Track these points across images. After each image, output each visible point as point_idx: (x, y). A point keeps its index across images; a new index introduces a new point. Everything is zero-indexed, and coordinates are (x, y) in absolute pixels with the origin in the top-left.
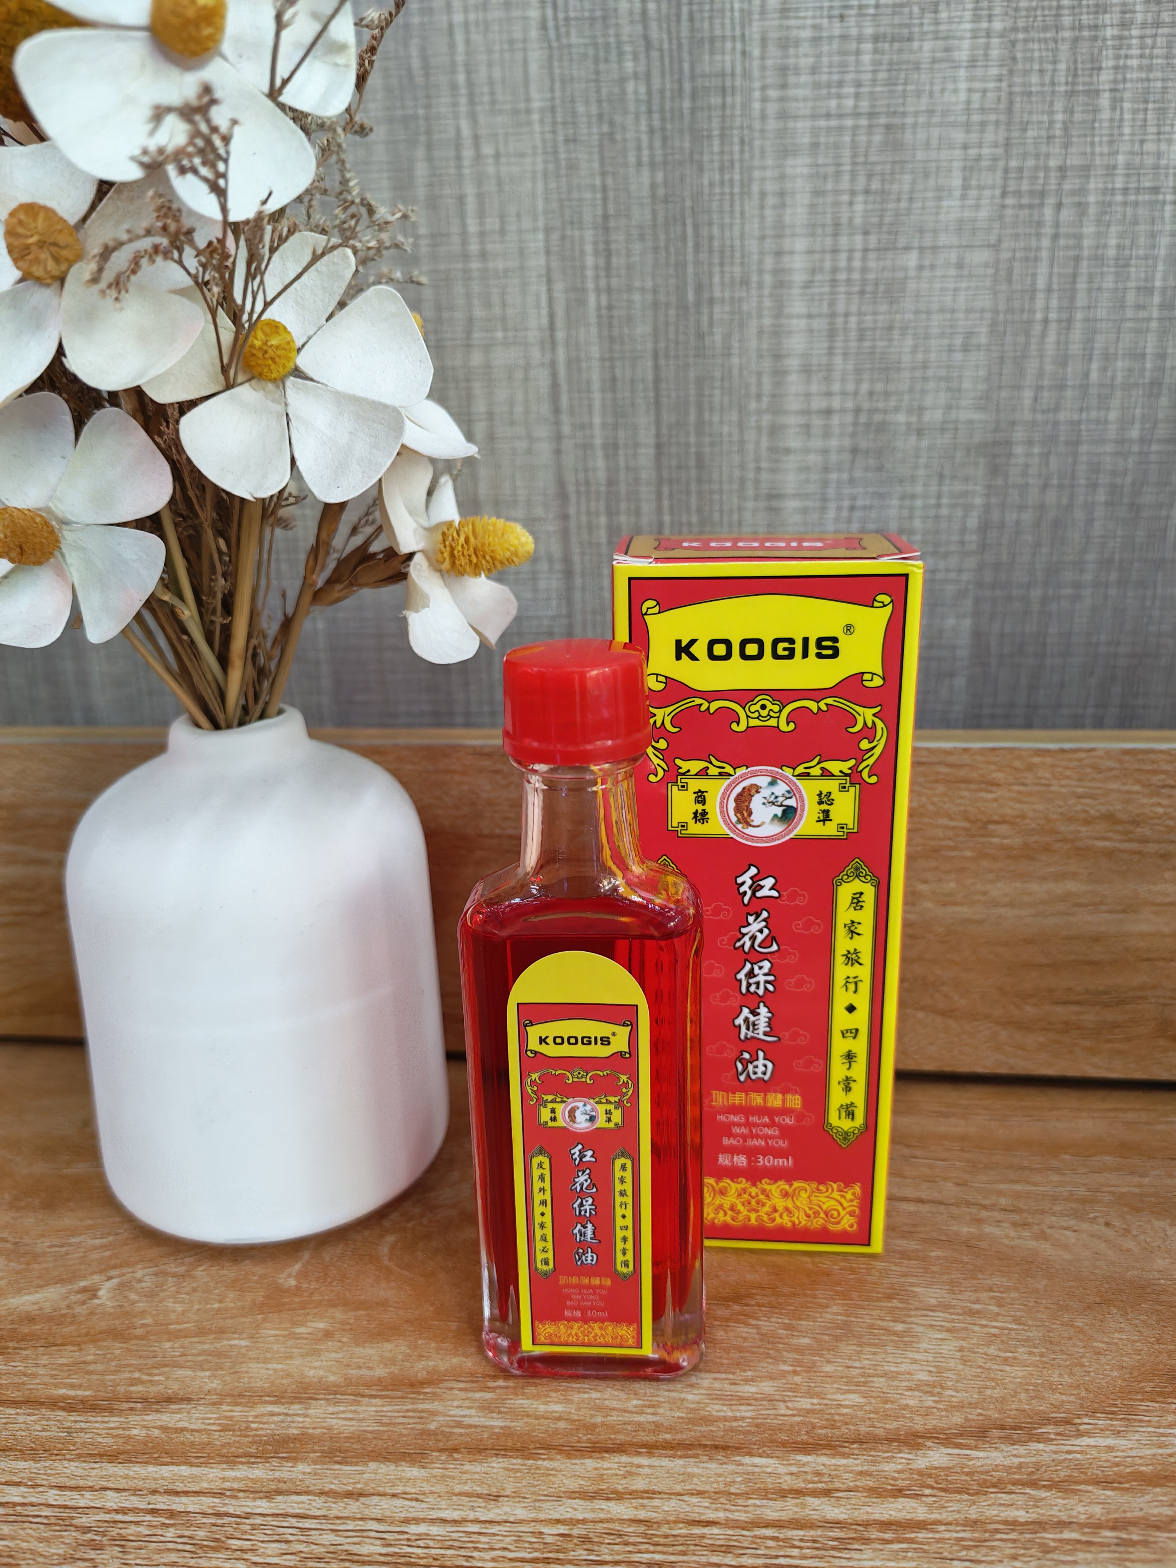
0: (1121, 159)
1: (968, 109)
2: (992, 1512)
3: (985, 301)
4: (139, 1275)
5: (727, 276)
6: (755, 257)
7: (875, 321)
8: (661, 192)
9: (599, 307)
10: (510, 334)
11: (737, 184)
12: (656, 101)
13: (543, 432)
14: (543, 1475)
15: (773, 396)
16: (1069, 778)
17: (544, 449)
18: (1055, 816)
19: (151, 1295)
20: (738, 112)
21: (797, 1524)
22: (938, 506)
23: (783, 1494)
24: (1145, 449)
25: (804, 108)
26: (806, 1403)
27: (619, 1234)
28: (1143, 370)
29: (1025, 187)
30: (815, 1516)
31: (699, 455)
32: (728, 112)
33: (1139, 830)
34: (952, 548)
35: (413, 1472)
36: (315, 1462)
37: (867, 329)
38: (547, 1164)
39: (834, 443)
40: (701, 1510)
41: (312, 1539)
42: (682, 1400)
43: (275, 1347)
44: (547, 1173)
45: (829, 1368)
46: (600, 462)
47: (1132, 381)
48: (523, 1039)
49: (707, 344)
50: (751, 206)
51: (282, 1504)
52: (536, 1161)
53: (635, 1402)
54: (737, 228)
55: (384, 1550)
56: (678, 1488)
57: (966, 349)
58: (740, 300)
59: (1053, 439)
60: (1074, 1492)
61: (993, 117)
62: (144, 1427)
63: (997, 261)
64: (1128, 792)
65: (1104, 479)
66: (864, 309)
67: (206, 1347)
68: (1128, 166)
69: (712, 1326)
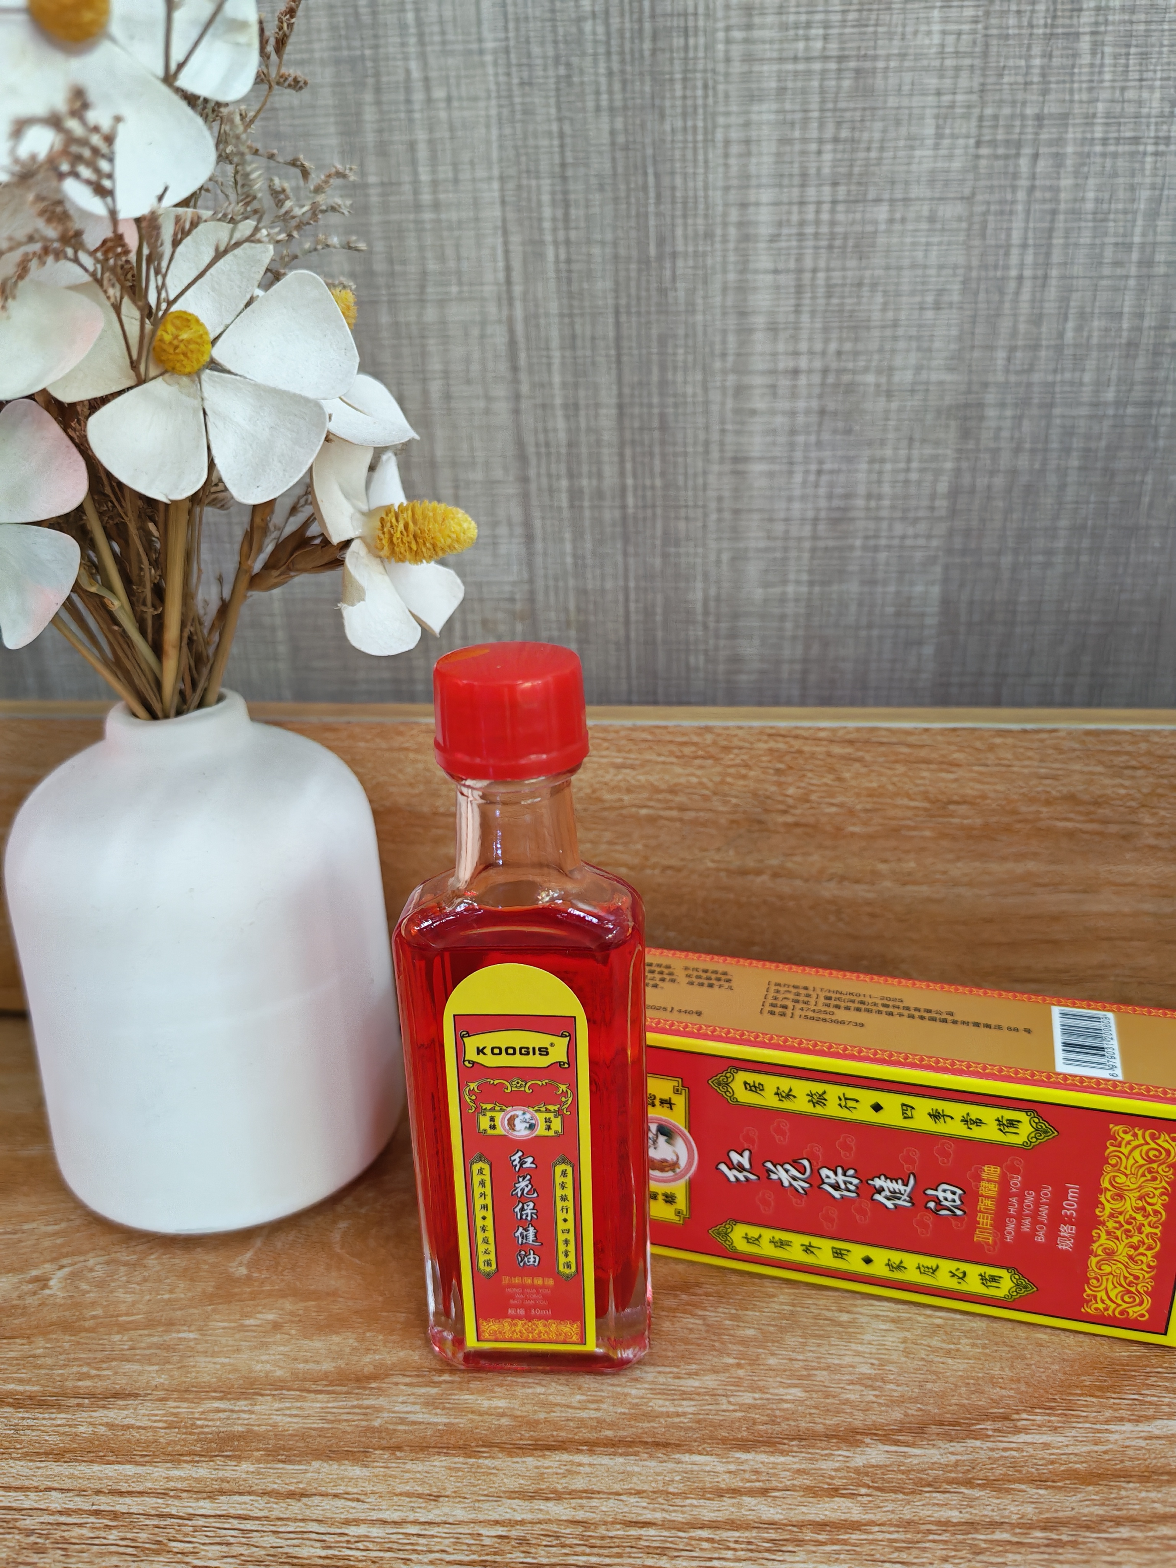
0: (1101, 107)
1: (942, 53)
2: (925, 1513)
3: (958, 257)
4: (91, 1263)
5: (690, 230)
6: (720, 209)
7: (844, 278)
8: (621, 139)
9: (557, 261)
10: (466, 288)
11: (700, 131)
12: (614, 42)
13: (500, 391)
14: (484, 1474)
15: (738, 355)
16: (1030, 758)
17: (502, 408)
18: (1016, 797)
19: (101, 1284)
20: (701, 54)
21: (733, 1525)
22: (908, 470)
23: (720, 1493)
24: (1121, 412)
25: (769, 51)
26: (748, 1398)
27: (561, 1237)
28: (1120, 329)
29: (1001, 136)
30: (751, 1516)
31: (662, 416)
32: (691, 54)
33: (1100, 811)
34: (921, 513)
35: (357, 1471)
36: (259, 1461)
37: (836, 285)
38: (487, 1171)
39: (801, 405)
40: (639, 1511)
41: (253, 1541)
42: (626, 1395)
43: (223, 1340)
44: (487, 1179)
45: (772, 1361)
46: (561, 424)
47: (1108, 341)
48: (460, 1049)
49: (671, 300)
50: (715, 155)
51: (224, 1505)
52: (476, 1167)
53: (579, 1397)
54: (700, 178)
55: (323, 1553)
56: (617, 1487)
57: (937, 307)
58: (704, 254)
59: (1025, 402)
60: (1008, 1491)
61: (967, 62)
62: (90, 1424)
63: (971, 215)
64: (1092, 773)
65: (1077, 443)
66: (833, 264)
67: (155, 1339)
68: (1108, 115)
69: (659, 1317)
